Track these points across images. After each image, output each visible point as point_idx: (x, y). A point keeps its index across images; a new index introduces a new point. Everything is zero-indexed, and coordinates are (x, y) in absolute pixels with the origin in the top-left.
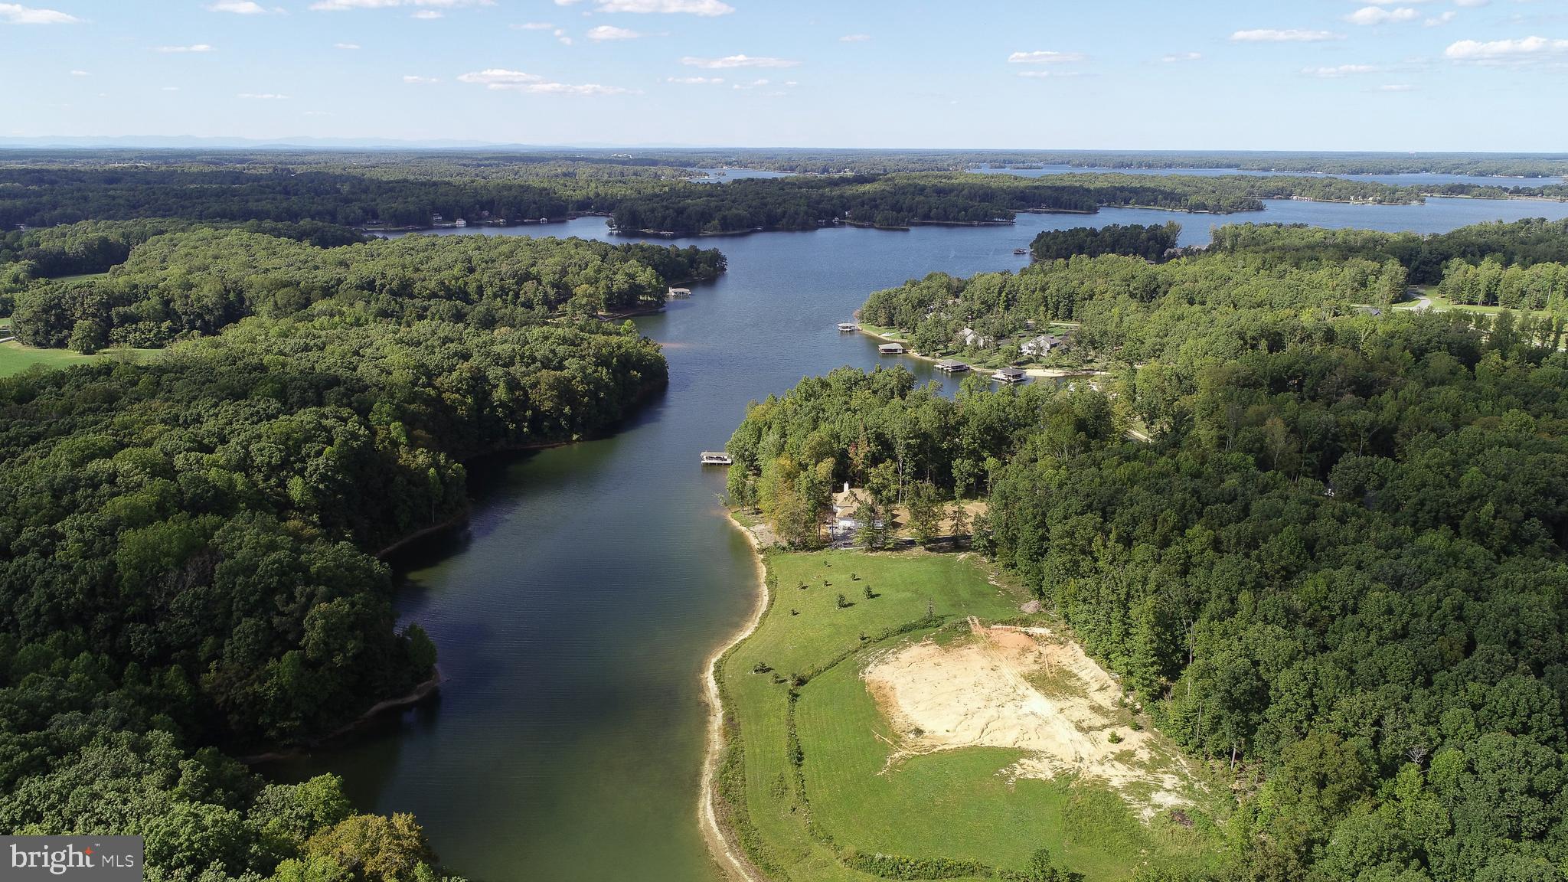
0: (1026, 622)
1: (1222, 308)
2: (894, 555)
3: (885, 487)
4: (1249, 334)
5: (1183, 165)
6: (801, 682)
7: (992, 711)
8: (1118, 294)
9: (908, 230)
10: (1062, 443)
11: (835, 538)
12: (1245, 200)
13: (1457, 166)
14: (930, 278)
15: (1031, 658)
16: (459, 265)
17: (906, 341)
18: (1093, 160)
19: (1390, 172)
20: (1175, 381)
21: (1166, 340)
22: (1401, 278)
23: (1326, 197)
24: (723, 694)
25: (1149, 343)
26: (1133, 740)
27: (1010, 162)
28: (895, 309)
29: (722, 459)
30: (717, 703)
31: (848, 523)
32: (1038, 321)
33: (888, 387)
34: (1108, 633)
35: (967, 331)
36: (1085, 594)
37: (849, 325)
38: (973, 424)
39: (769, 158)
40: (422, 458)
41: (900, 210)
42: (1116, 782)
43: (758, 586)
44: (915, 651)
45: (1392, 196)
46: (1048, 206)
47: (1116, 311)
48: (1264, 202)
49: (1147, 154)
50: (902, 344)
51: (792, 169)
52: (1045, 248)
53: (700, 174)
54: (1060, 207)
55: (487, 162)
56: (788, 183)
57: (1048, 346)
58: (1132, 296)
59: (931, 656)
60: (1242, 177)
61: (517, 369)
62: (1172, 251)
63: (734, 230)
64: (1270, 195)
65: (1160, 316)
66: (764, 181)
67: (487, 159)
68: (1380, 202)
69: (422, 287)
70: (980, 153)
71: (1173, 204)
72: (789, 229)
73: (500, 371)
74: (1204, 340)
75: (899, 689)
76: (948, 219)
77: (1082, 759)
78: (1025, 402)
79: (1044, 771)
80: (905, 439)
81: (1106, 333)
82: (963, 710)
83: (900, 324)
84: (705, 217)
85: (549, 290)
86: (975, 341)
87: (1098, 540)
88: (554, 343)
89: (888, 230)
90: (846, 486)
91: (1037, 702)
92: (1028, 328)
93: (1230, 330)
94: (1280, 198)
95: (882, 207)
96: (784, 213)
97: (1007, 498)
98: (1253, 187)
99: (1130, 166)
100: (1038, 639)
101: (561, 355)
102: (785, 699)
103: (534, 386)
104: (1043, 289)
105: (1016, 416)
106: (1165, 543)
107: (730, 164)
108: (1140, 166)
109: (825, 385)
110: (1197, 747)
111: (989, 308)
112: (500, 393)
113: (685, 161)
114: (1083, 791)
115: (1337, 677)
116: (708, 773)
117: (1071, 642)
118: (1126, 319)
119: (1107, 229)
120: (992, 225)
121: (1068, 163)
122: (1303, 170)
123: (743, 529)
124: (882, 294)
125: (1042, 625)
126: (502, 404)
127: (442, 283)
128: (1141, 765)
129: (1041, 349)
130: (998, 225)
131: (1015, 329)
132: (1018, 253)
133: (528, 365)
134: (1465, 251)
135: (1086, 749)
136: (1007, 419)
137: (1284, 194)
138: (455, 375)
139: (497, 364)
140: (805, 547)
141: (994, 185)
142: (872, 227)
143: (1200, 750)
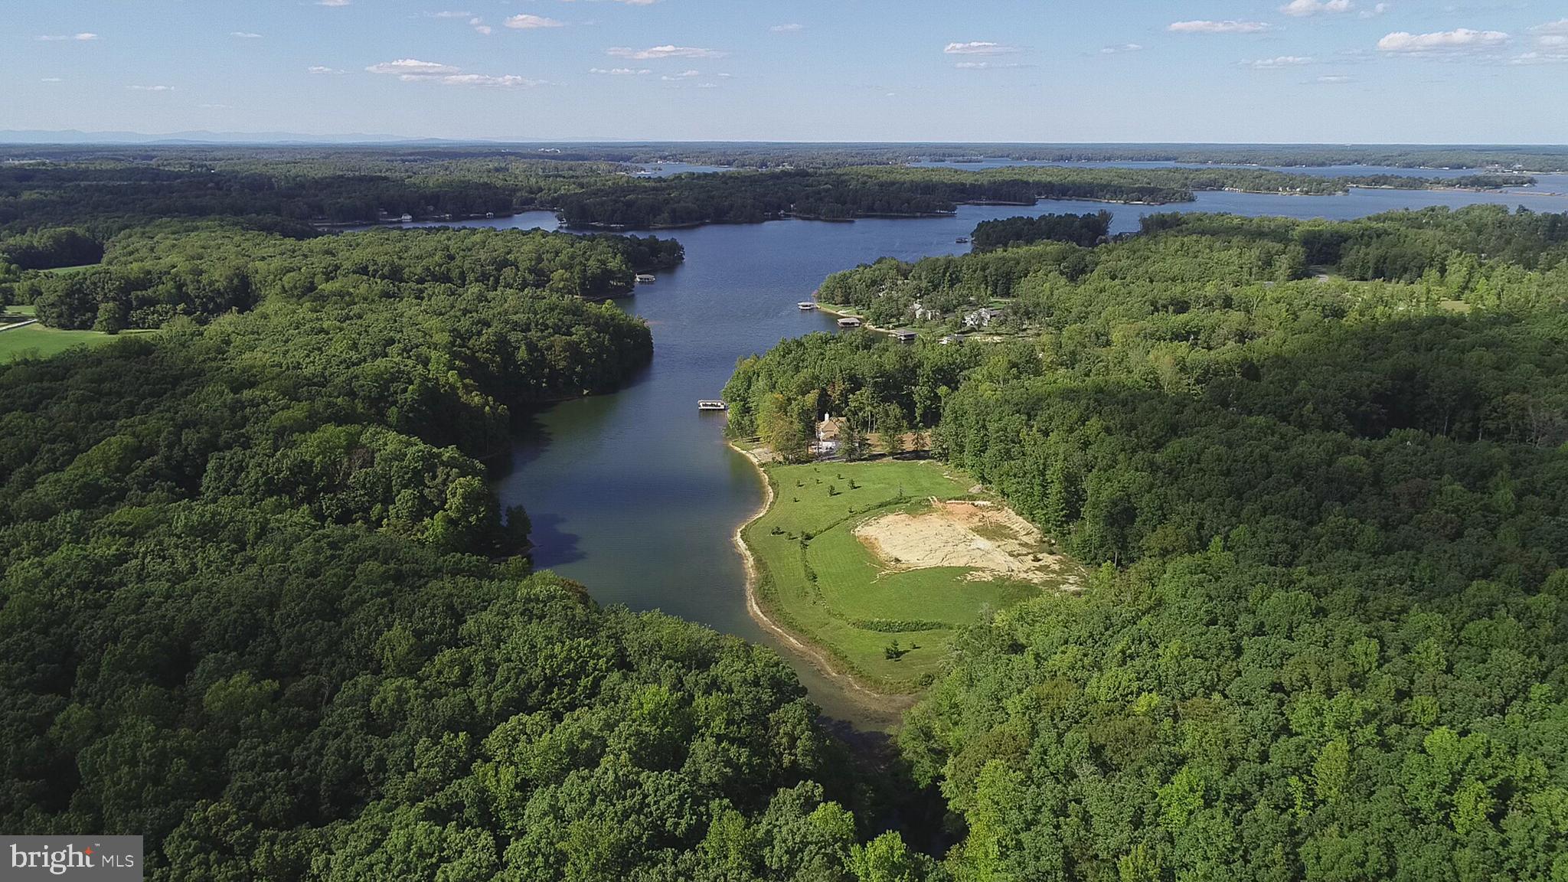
0: (972, 498)
1: (1140, 282)
2: (869, 463)
3: (861, 409)
4: (1161, 302)
5: (1122, 158)
6: (809, 538)
7: (949, 548)
8: (1050, 272)
9: (853, 222)
10: (999, 377)
11: (820, 454)
12: (1178, 192)
13: (1386, 158)
14: (879, 261)
15: (977, 519)
16: (439, 253)
17: (862, 317)
18: (1033, 153)
19: (1323, 164)
20: (1093, 338)
21: (1089, 308)
22: (1302, 258)
23: (1256, 189)
24: (750, 548)
25: (1075, 311)
26: (1048, 559)
27: (950, 155)
28: (850, 288)
29: (717, 406)
30: (748, 553)
31: (830, 444)
32: (979, 297)
33: (854, 344)
34: (1031, 495)
35: (917, 306)
36: (1015, 470)
37: (808, 304)
38: (927, 367)
39: (703, 152)
40: (476, 399)
41: (844, 203)
42: (1035, 581)
43: (764, 487)
44: (891, 517)
45: (1318, 187)
46: (988, 199)
47: (1047, 285)
48: (1195, 193)
49: (1086, 147)
50: (858, 319)
51: (729, 164)
52: (984, 237)
53: (637, 169)
54: (1000, 200)
55: (412, 158)
56: (731, 177)
57: (988, 317)
58: (1062, 273)
59: (903, 521)
60: (1177, 169)
61: (534, 334)
62: (1103, 237)
63: (683, 222)
64: (1202, 186)
65: (1084, 290)
66: (706, 175)
67: (411, 154)
68: (1307, 193)
69: (410, 272)
70: (918, 146)
71: (1108, 196)
72: (736, 221)
73: (520, 335)
74: (1121, 308)
75: (881, 539)
76: (891, 211)
77: (1013, 571)
78: (969, 351)
79: (988, 577)
80: (873, 378)
81: (1038, 304)
82: (928, 548)
83: (856, 301)
84: (654, 210)
85: (527, 275)
86: (924, 314)
87: (1024, 431)
88: (559, 313)
89: (833, 221)
90: (827, 416)
91: (982, 543)
92: (970, 303)
93: (1144, 299)
94: (1213, 190)
95: (826, 200)
96: (731, 206)
97: (956, 412)
98: (1187, 178)
99: (1069, 159)
100: (981, 508)
101: (568, 323)
102: (798, 548)
103: (549, 348)
104: (984, 269)
105: (962, 361)
106: (1071, 430)
107: (665, 158)
108: (1079, 159)
109: (800, 344)
110: (1092, 560)
111: (935, 287)
112: (522, 354)
113: (619, 155)
114: (1014, 586)
115: (1179, 495)
116: (749, 589)
117: (1006, 508)
118: (1056, 292)
119: (1043, 218)
120: (934, 217)
121: (1008, 156)
122: (1239, 162)
123: (744, 452)
124: (837, 275)
125: (984, 499)
126: (524, 363)
127: (428, 269)
128: (1054, 572)
129: (982, 319)
130: (941, 216)
131: (959, 304)
132: (961, 241)
133: (542, 331)
134: (1363, 234)
135: (1015, 564)
136: (954, 363)
137: (1215, 185)
138: (483, 338)
139: (515, 330)
140: (798, 461)
141: (935, 178)
142: (817, 219)
143: (1094, 562)
